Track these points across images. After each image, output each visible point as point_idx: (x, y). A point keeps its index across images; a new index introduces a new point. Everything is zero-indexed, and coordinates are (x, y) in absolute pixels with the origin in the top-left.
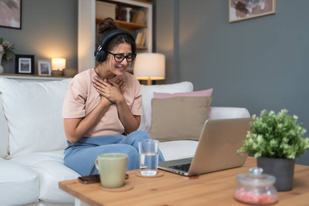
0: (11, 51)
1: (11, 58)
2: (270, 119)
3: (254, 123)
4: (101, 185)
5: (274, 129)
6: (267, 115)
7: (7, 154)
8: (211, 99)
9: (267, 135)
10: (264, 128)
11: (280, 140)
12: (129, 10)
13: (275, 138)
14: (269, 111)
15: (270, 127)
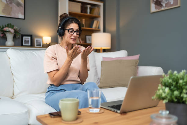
0: (18, 33)
1: (18, 36)
2: (174, 77)
3: (163, 79)
4: (62, 119)
5: (177, 83)
6: (172, 74)
7: (12, 95)
8: (139, 61)
9: (172, 87)
10: (170, 83)
11: (181, 91)
12: (89, 6)
13: (178, 89)
14: (173, 71)
15: (174, 82)
